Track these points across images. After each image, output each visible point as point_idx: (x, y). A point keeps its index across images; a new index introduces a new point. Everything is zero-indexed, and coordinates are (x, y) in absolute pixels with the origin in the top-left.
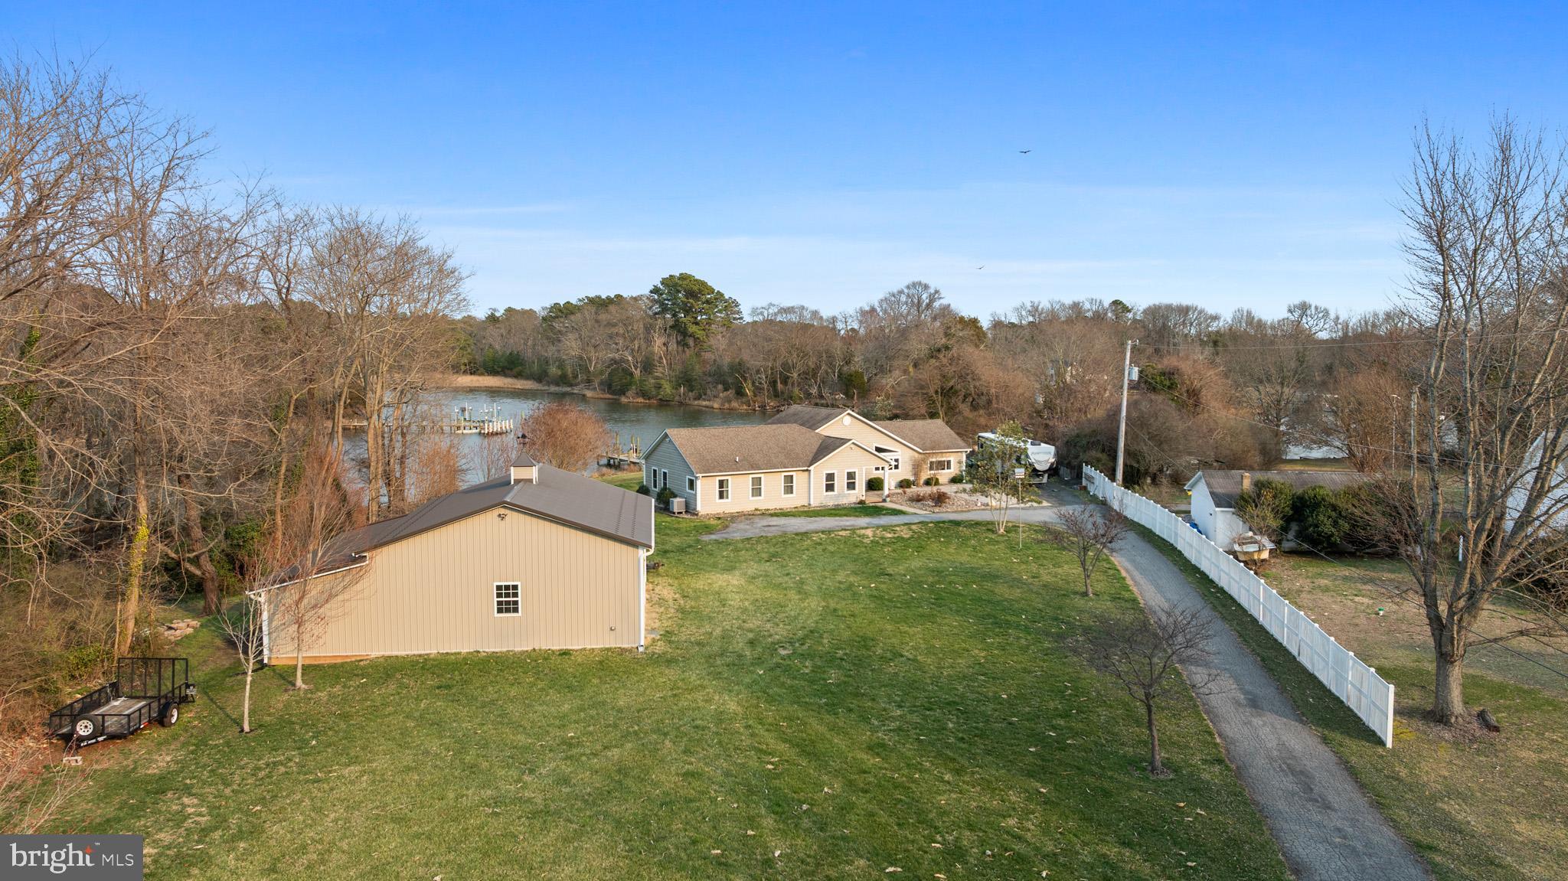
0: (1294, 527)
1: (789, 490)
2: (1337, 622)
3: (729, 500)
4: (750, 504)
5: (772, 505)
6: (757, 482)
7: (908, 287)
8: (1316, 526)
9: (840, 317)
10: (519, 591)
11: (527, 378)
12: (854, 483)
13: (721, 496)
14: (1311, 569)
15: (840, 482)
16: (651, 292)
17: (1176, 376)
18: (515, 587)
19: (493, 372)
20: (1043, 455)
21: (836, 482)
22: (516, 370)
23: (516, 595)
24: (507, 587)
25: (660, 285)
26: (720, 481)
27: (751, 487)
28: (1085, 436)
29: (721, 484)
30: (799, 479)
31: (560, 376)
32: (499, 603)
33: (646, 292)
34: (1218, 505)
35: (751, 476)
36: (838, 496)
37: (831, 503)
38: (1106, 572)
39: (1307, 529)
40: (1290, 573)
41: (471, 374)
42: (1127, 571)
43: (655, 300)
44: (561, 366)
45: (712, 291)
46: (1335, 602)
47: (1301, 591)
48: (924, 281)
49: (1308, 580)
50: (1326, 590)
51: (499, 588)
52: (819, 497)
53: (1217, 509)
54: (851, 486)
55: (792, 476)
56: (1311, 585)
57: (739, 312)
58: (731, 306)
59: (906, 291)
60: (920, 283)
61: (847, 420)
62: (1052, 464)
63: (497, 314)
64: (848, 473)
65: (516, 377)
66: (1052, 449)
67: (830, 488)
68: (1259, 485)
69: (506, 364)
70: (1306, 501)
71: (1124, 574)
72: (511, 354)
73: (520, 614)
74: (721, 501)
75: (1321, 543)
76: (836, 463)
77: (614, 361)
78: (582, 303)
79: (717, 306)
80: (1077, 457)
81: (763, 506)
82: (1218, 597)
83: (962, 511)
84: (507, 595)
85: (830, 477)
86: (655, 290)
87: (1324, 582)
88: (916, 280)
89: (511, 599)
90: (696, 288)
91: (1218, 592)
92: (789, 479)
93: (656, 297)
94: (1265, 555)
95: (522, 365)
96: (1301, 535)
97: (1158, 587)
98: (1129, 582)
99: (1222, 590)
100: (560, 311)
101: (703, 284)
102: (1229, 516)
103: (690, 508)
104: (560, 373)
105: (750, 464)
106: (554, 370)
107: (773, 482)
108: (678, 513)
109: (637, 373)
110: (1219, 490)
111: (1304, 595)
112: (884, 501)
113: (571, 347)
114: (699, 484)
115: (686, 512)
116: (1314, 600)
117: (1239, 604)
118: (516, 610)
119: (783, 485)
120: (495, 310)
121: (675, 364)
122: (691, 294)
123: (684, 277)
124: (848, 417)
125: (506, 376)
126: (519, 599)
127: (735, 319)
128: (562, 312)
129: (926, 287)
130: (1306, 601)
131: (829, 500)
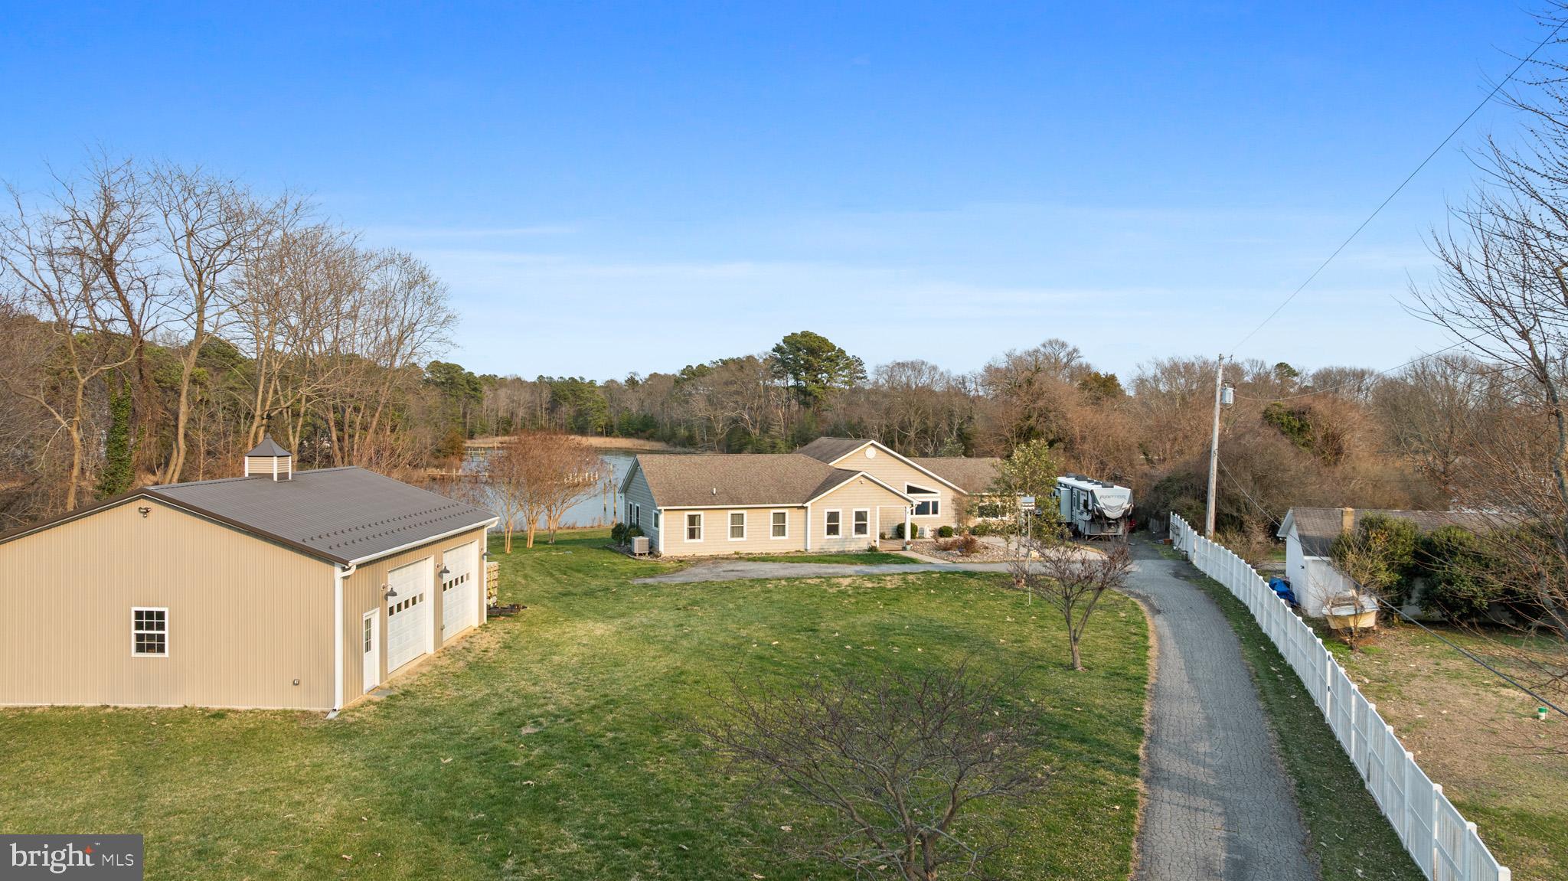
0: (1419, 585)
1: (780, 530)
2: (1461, 726)
3: (702, 540)
4: (729, 545)
5: (757, 549)
6: (738, 519)
7: (1044, 346)
8: (1449, 583)
9: (969, 377)
10: (166, 621)
11: (658, 440)
12: (865, 525)
13: (692, 534)
14: (1439, 645)
15: (846, 524)
16: (774, 350)
17: (1308, 416)
18: (161, 615)
19: (627, 434)
20: (1115, 500)
21: (840, 523)
22: (649, 432)
23: (161, 626)
24: (150, 614)
25: (782, 344)
26: (689, 516)
27: (729, 525)
28: (1178, 480)
29: (692, 520)
30: (792, 517)
31: (687, 438)
32: (140, 637)
33: (770, 350)
34: (1307, 553)
35: (730, 512)
36: (845, 540)
37: (834, 549)
38: (1128, 638)
39: (1435, 587)
40: (1406, 649)
41: (607, 436)
42: (1160, 638)
43: (776, 359)
44: (689, 428)
45: (833, 348)
46: (1466, 694)
47: (1414, 676)
48: (1061, 339)
49: (1431, 660)
50: (1457, 675)
51: (139, 614)
52: (818, 540)
53: (1307, 558)
54: (861, 529)
55: (784, 514)
56: (1433, 668)
57: (862, 371)
58: (854, 366)
59: (1042, 349)
60: (1057, 342)
61: (871, 452)
62: (1127, 511)
63: (637, 378)
64: (856, 512)
65: (648, 439)
66: (1127, 492)
67: (833, 530)
68: (1367, 524)
69: (640, 427)
70: (1436, 547)
71: (1152, 641)
72: (645, 416)
73: (167, 654)
74: (693, 541)
75: (1460, 608)
76: (842, 500)
77: (735, 421)
78: (715, 366)
79: (837, 364)
80: (1166, 505)
81: (744, 550)
82: (1278, 680)
83: (993, 562)
84: (150, 626)
85: (833, 517)
86: (778, 349)
87: (1454, 664)
88: (1053, 337)
89: (155, 632)
90: (815, 345)
91: (1280, 672)
92: (780, 518)
93: (779, 356)
94: (1369, 621)
95: (655, 427)
96: (1429, 599)
97: (1190, 665)
98: (1152, 653)
99: (1289, 671)
100: (693, 373)
101: (824, 341)
102: (1324, 567)
103: (653, 549)
104: (687, 434)
105: (731, 497)
106: (682, 432)
107: (758, 520)
108: (640, 554)
109: (755, 432)
110: (1312, 533)
111: (1416, 682)
112: (904, 549)
113: (699, 408)
114: (662, 518)
115: (650, 553)
116: (1431, 689)
117: (1306, 692)
118: (161, 649)
119: (772, 524)
120: (635, 374)
121: (792, 423)
122: (812, 351)
123: (805, 334)
124: (872, 449)
125: (638, 438)
126: (166, 632)
127: (858, 378)
128: (694, 374)
129: (1063, 345)
130: (1417, 690)
131: (833, 544)
